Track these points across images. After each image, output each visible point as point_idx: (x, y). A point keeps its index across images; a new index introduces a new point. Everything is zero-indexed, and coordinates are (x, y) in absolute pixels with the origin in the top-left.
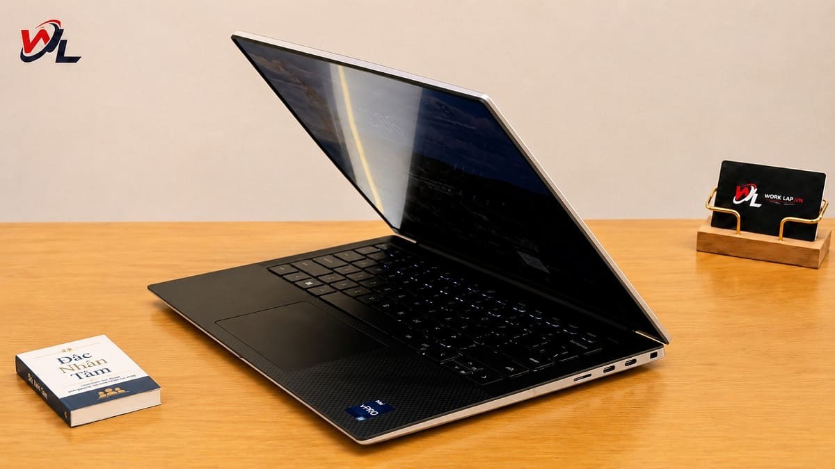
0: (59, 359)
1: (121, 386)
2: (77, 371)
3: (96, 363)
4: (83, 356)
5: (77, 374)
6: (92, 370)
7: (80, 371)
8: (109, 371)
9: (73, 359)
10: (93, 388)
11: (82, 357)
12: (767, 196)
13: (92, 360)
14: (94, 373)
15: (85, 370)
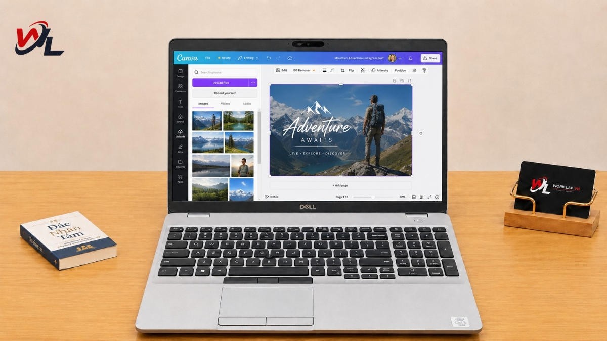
0: (49, 227)
1: (92, 243)
4: (65, 225)
5: (61, 236)
6: (71, 234)
7: (63, 234)
8: (82, 234)
9: (58, 227)
10: (72, 245)
12: (555, 186)
13: (70, 227)
14: (73, 236)
15: (67, 233)
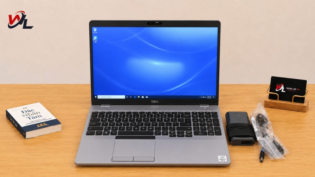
0: (22, 111)
2: (29, 116)
3: (36, 113)
5: (28, 117)
6: (34, 116)
7: (30, 116)
8: (41, 117)
9: (27, 112)
11: (31, 111)
12: (287, 88)
13: (34, 112)
15: (32, 116)
